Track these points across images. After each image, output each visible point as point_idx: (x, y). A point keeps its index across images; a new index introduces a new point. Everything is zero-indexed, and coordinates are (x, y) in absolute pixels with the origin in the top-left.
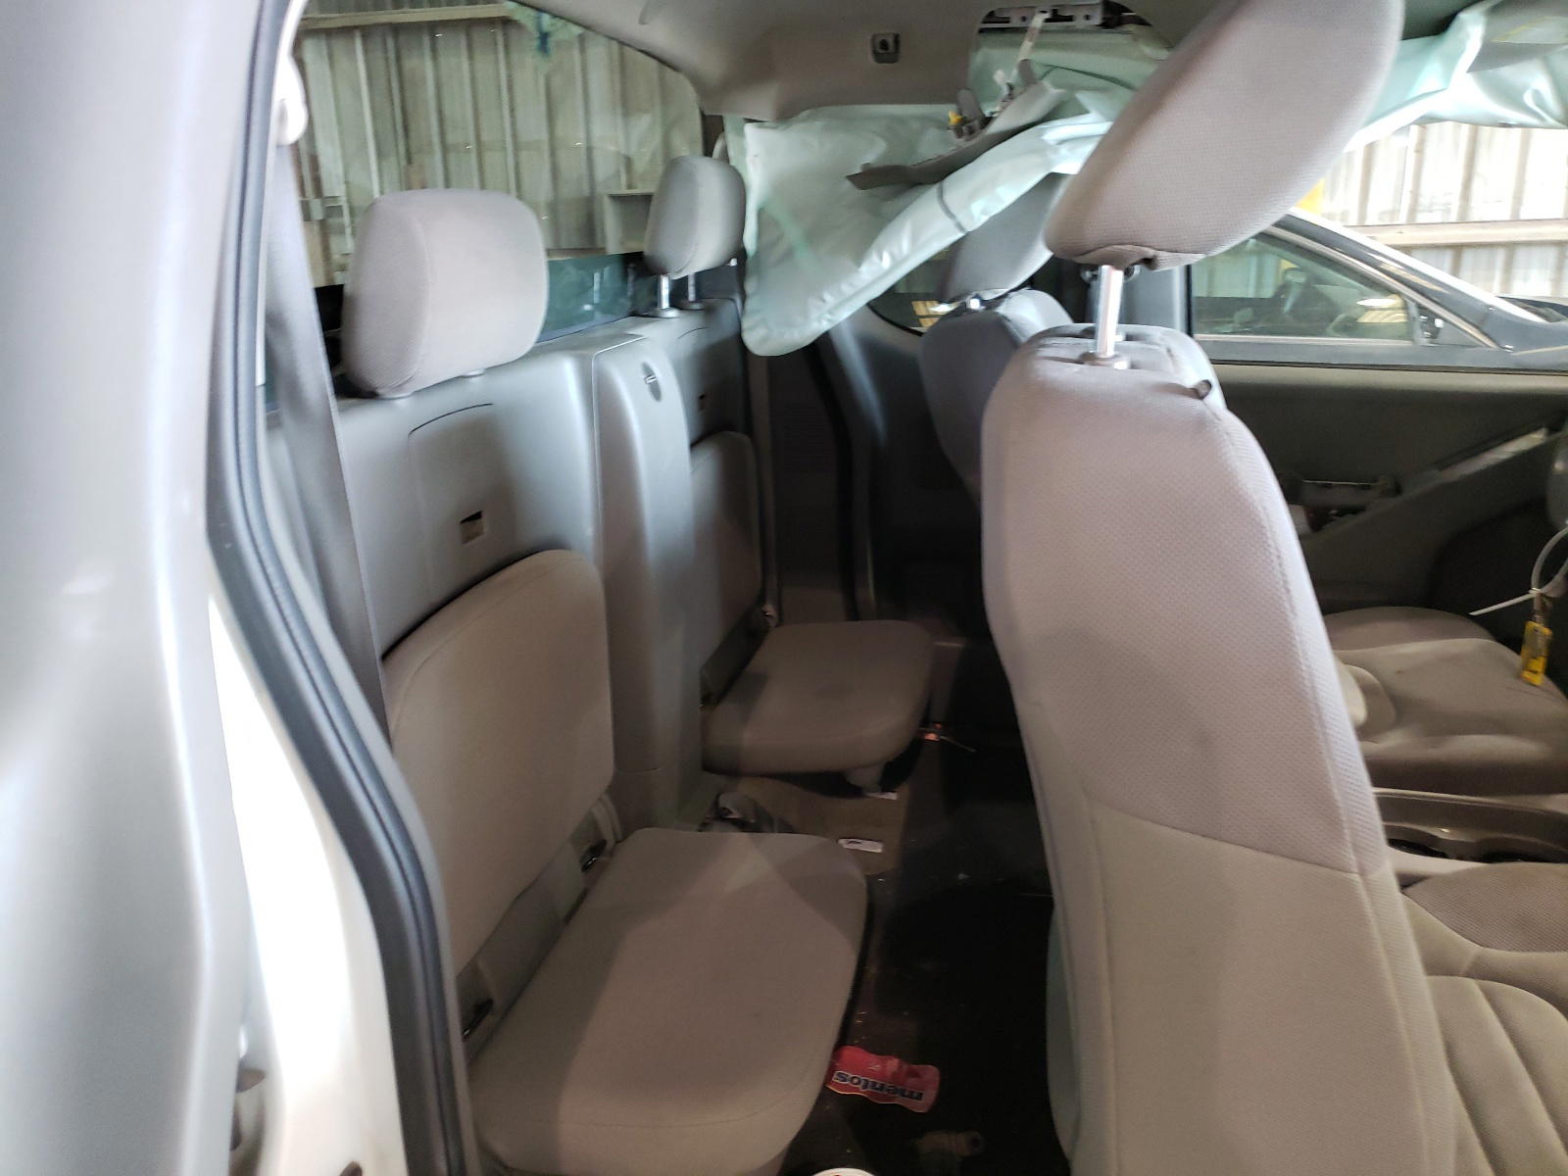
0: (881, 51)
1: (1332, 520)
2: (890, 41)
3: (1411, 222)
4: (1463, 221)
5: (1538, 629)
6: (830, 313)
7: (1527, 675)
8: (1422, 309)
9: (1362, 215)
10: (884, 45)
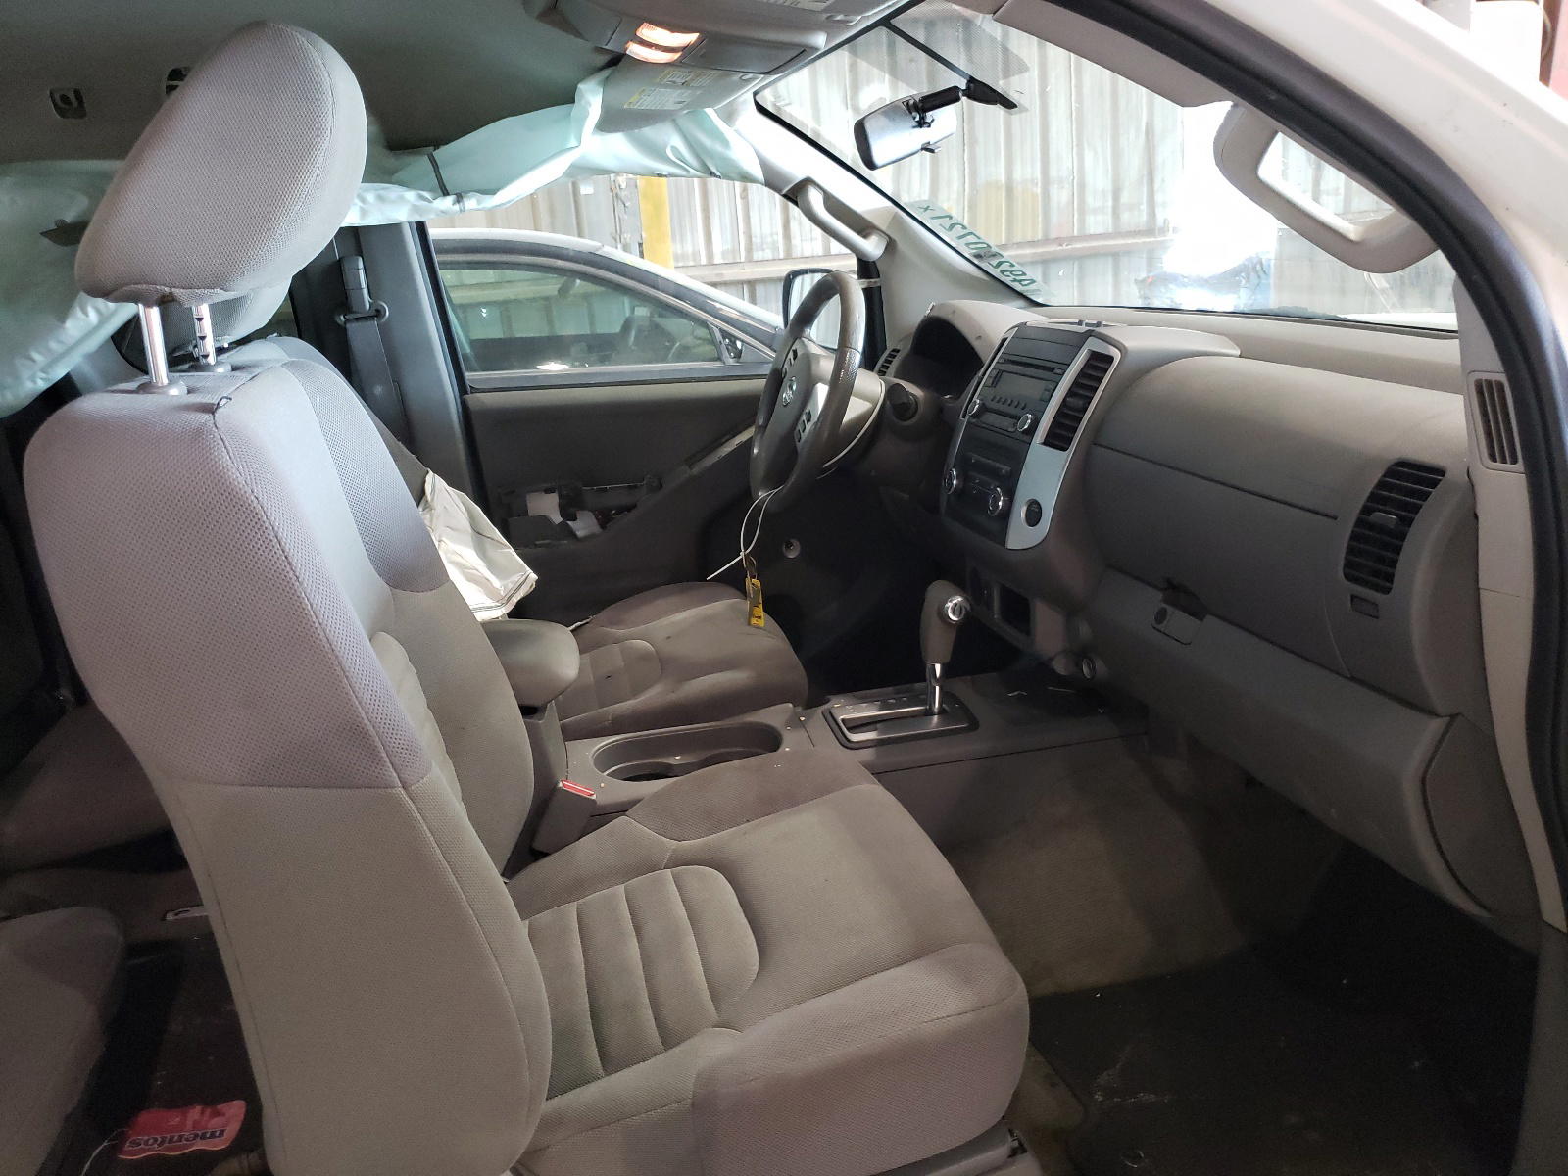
0: (63, 106)
1: (613, 519)
2: (72, 96)
3: (750, 260)
4: (788, 256)
5: (753, 583)
6: (43, 371)
7: (754, 621)
8: (725, 334)
9: (710, 254)
10: (65, 99)
